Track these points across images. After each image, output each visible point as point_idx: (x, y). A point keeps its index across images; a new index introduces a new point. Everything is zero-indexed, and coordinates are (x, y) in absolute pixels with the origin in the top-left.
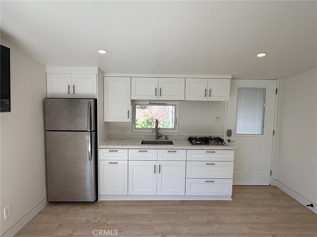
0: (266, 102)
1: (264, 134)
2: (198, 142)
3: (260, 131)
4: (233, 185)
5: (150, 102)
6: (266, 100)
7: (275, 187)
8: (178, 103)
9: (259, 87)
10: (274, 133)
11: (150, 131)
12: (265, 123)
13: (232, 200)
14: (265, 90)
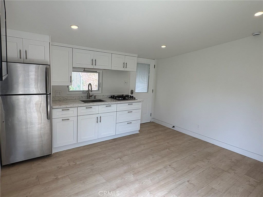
0: (150, 73)
1: (149, 92)
2: (121, 99)
3: (147, 91)
4: (141, 124)
5: (84, 69)
6: (150, 71)
7: (153, 122)
8: (101, 71)
9: (147, 63)
10: (153, 91)
11: (81, 93)
12: (149, 86)
13: (139, 132)
14: (149, 65)
